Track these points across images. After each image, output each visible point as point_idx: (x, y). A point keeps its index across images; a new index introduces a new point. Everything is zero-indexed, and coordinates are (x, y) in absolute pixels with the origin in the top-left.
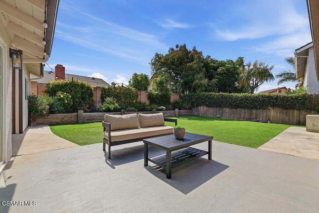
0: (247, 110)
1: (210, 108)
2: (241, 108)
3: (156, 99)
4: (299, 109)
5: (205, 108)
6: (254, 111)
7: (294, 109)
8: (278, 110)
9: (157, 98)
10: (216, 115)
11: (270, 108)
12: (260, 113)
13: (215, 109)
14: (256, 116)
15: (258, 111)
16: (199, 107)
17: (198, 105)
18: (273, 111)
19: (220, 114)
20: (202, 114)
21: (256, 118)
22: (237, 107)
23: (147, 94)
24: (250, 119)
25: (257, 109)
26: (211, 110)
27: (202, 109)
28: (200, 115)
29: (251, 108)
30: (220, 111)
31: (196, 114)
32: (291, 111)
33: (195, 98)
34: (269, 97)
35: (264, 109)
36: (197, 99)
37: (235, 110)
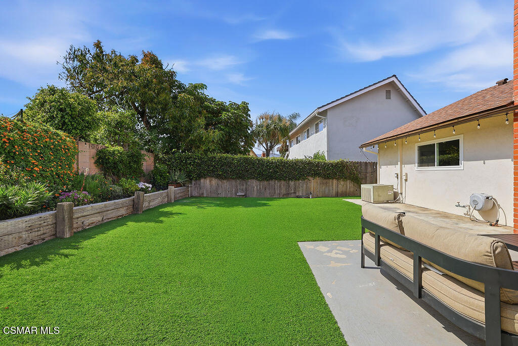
0: (283, 182)
1: (225, 181)
2: (276, 179)
3: (120, 166)
4: (338, 179)
5: (215, 181)
6: (292, 183)
7: (333, 179)
8: (318, 180)
9: (121, 161)
10: (236, 192)
11: (310, 178)
12: (299, 184)
13: (233, 182)
14: (295, 189)
15: (297, 182)
16: (202, 181)
17: (200, 176)
18: (313, 181)
19: (242, 190)
20: (209, 191)
21: (295, 193)
22: (269, 178)
23: (94, 151)
24: (287, 195)
25: (296, 179)
26: (225, 184)
27: (208, 183)
28: (205, 195)
29: (289, 179)
30: (243, 185)
31: (195, 193)
32: (331, 180)
33: (194, 162)
34: (310, 163)
35: (304, 179)
36: (199, 165)
37: (266, 183)
